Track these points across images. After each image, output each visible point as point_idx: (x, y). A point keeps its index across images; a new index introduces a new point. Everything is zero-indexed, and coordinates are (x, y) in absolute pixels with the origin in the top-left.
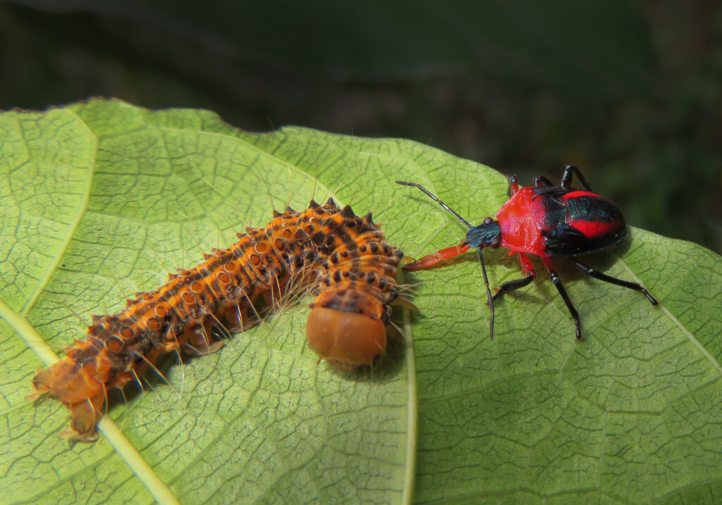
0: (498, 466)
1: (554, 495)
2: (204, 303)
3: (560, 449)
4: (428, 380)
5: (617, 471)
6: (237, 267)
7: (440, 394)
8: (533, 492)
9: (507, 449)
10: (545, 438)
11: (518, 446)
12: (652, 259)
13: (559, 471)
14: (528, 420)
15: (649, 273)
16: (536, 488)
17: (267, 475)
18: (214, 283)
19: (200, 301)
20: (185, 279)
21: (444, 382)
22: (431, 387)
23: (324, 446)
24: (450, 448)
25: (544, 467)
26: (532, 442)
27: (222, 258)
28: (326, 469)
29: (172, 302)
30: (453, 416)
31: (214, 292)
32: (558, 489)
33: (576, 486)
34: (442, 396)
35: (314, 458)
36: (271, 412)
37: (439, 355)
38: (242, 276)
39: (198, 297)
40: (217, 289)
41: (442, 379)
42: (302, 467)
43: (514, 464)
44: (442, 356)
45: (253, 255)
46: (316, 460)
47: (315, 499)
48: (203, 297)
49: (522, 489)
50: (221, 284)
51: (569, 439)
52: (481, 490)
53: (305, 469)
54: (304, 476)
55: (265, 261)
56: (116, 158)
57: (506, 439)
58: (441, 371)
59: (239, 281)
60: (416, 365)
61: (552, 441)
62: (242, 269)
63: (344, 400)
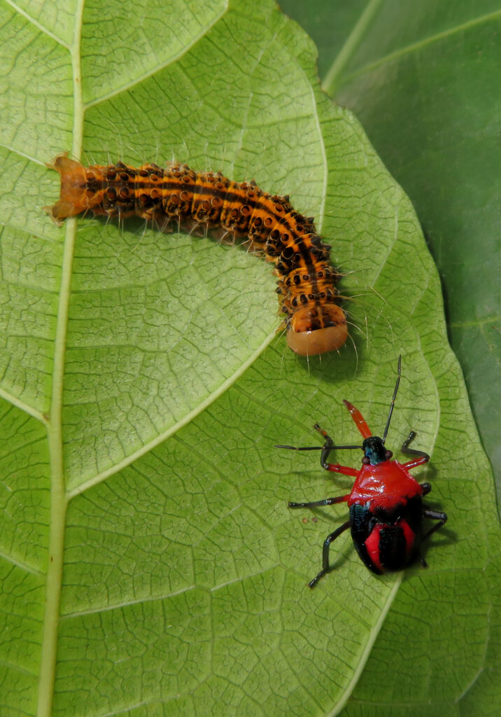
0: (238, 461)
1: (248, 507)
2: (181, 208)
3: (278, 488)
4: (252, 377)
5: (294, 534)
6: (219, 205)
7: (250, 392)
8: (240, 494)
9: (252, 457)
10: (279, 475)
11: (259, 462)
12: (458, 447)
13: (265, 499)
14: (281, 455)
15: (444, 453)
16: (244, 493)
17: (123, 337)
18: (198, 202)
19: (179, 206)
20: (183, 184)
21: (260, 387)
22: (250, 382)
23: (165, 352)
24: (224, 426)
25: (260, 489)
26: (268, 469)
27: (217, 191)
28: (154, 365)
29: (164, 192)
30: (244, 410)
31: (193, 206)
32: (254, 507)
33: (265, 517)
34: (250, 394)
35: (154, 352)
36: (158, 302)
37: (274, 368)
38: (216, 213)
39: (180, 202)
40: (197, 206)
41: (260, 384)
42: (144, 351)
43: (247, 469)
44: (275, 370)
45: (236, 210)
46: (154, 355)
47: (133, 376)
48: (183, 204)
49: (236, 486)
50: (201, 206)
51: (289, 489)
52: (216, 464)
53: (144, 354)
54: (139, 357)
55: (239, 219)
56: (227, 34)
57: (258, 452)
58: (265, 379)
59: (212, 213)
60: (255, 361)
61: (280, 479)
62: (221, 209)
63: (200, 337)
